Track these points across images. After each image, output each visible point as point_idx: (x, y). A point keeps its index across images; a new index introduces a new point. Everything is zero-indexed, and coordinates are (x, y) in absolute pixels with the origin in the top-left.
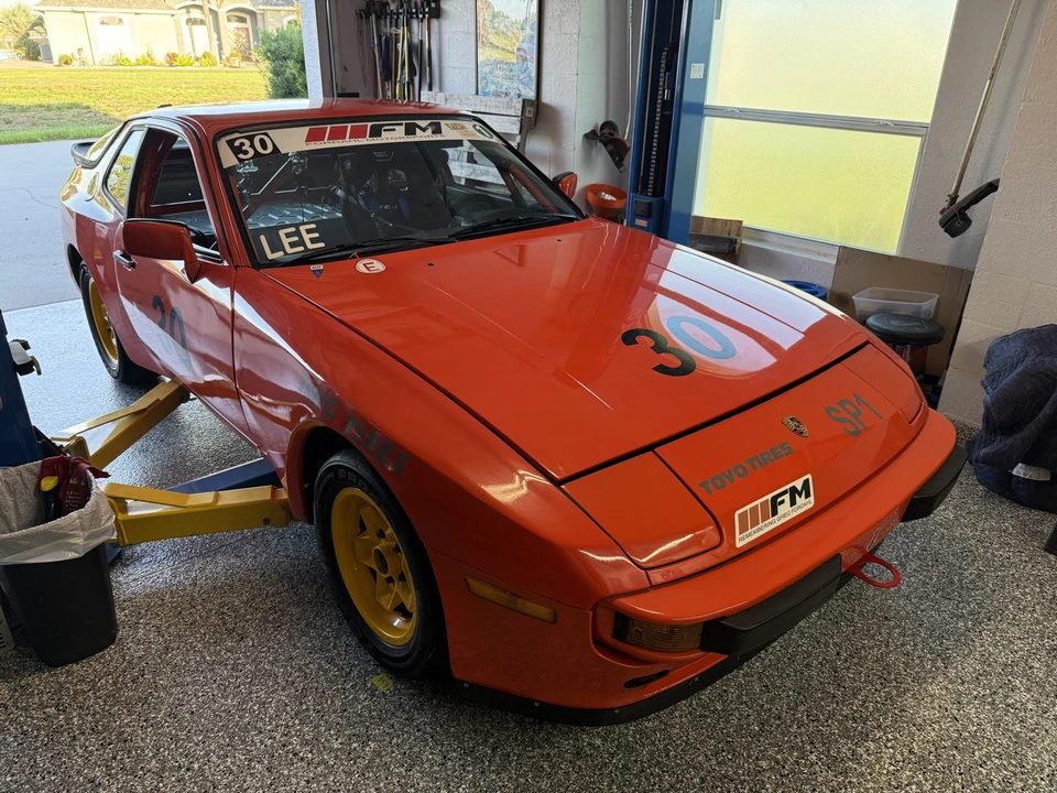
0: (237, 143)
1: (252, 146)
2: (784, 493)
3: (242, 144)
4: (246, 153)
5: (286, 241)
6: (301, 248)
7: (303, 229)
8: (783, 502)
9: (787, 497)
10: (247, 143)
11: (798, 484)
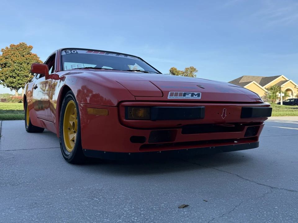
8: (188, 95)
9: (190, 94)
11: (196, 93)
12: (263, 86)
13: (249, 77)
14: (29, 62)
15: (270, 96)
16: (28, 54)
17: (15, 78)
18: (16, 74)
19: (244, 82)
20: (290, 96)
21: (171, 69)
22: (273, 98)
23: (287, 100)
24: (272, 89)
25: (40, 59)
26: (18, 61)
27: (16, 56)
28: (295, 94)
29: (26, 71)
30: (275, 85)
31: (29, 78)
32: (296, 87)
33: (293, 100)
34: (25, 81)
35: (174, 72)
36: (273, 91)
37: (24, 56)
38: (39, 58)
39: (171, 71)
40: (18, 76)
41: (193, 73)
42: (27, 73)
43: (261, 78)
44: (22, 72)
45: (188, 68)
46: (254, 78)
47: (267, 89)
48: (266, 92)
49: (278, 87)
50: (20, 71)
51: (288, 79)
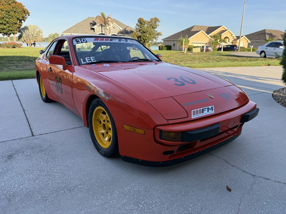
0: (77, 40)
1: (81, 41)
2: (206, 108)
3: (79, 40)
4: (79, 42)
5: (87, 60)
6: (91, 62)
7: (91, 58)
8: (205, 110)
9: (206, 110)
10: (80, 40)
11: (210, 107)
12: (208, 35)
13: (198, 26)
14: (15, 11)
15: (213, 42)
16: (14, 2)
17: (5, 25)
18: (5, 21)
19: (194, 30)
20: (227, 43)
21: (139, 19)
22: (215, 44)
23: (225, 46)
24: (215, 37)
25: (25, 8)
26: (5, 9)
27: (3, 5)
28: (231, 41)
29: (14, 19)
30: (217, 34)
31: (18, 25)
32: (233, 35)
33: (229, 46)
34: (15, 28)
35: (142, 22)
36: (215, 38)
37: (10, 5)
38: (24, 6)
39: (139, 21)
40: (8, 23)
41: (157, 23)
42: (15, 20)
43: (208, 27)
44: (11, 20)
45: (153, 19)
46: (202, 28)
47: (211, 37)
48: (210, 39)
49: (219, 35)
50: (9, 19)
51: (227, 29)
